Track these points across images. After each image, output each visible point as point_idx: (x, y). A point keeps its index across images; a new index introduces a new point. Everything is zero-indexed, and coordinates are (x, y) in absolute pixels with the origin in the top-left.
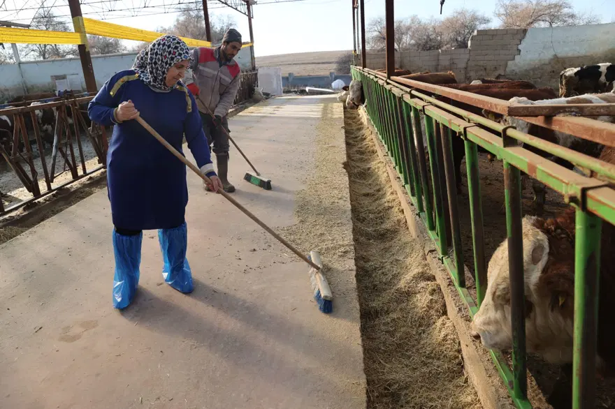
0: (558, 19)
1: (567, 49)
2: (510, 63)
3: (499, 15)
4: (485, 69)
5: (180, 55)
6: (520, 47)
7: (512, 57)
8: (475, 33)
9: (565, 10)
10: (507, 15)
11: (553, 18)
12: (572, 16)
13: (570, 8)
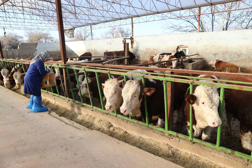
0: (47, 38)
1: (50, 49)
2: (34, 53)
3: (26, 36)
4: (26, 56)
5: (47, 58)
6: (36, 48)
7: (34, 52)
8: (20, 44)
9: (49, 36)
10: (29, 36)
11: (46, 38)
12: (52, 38)
13: (50, 35)
